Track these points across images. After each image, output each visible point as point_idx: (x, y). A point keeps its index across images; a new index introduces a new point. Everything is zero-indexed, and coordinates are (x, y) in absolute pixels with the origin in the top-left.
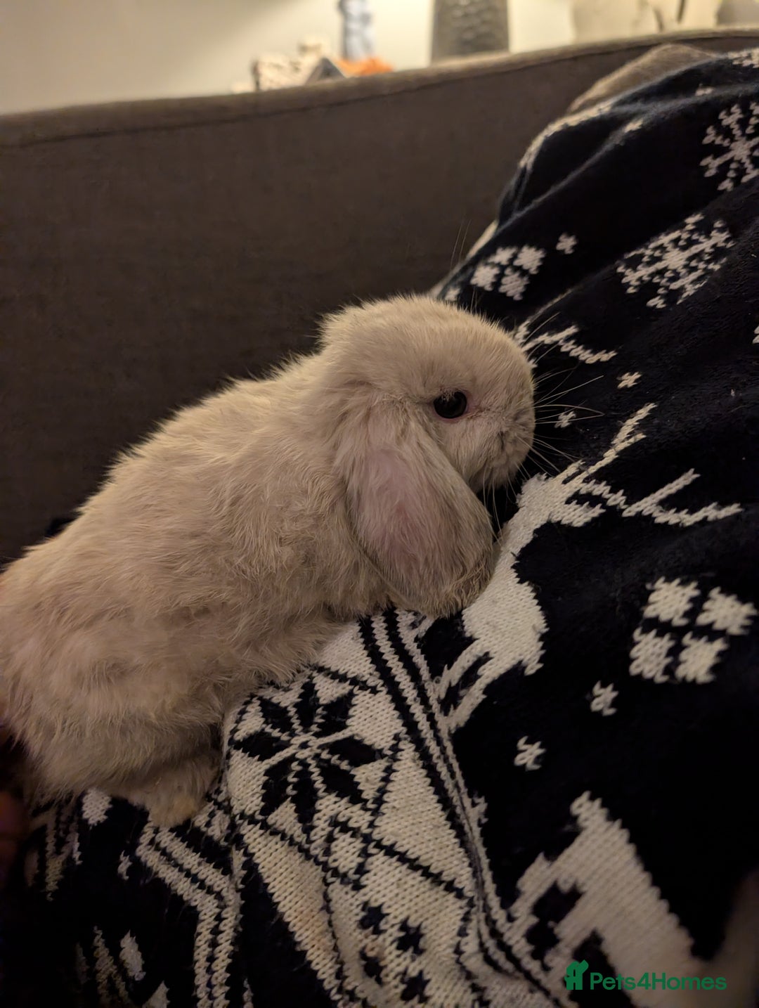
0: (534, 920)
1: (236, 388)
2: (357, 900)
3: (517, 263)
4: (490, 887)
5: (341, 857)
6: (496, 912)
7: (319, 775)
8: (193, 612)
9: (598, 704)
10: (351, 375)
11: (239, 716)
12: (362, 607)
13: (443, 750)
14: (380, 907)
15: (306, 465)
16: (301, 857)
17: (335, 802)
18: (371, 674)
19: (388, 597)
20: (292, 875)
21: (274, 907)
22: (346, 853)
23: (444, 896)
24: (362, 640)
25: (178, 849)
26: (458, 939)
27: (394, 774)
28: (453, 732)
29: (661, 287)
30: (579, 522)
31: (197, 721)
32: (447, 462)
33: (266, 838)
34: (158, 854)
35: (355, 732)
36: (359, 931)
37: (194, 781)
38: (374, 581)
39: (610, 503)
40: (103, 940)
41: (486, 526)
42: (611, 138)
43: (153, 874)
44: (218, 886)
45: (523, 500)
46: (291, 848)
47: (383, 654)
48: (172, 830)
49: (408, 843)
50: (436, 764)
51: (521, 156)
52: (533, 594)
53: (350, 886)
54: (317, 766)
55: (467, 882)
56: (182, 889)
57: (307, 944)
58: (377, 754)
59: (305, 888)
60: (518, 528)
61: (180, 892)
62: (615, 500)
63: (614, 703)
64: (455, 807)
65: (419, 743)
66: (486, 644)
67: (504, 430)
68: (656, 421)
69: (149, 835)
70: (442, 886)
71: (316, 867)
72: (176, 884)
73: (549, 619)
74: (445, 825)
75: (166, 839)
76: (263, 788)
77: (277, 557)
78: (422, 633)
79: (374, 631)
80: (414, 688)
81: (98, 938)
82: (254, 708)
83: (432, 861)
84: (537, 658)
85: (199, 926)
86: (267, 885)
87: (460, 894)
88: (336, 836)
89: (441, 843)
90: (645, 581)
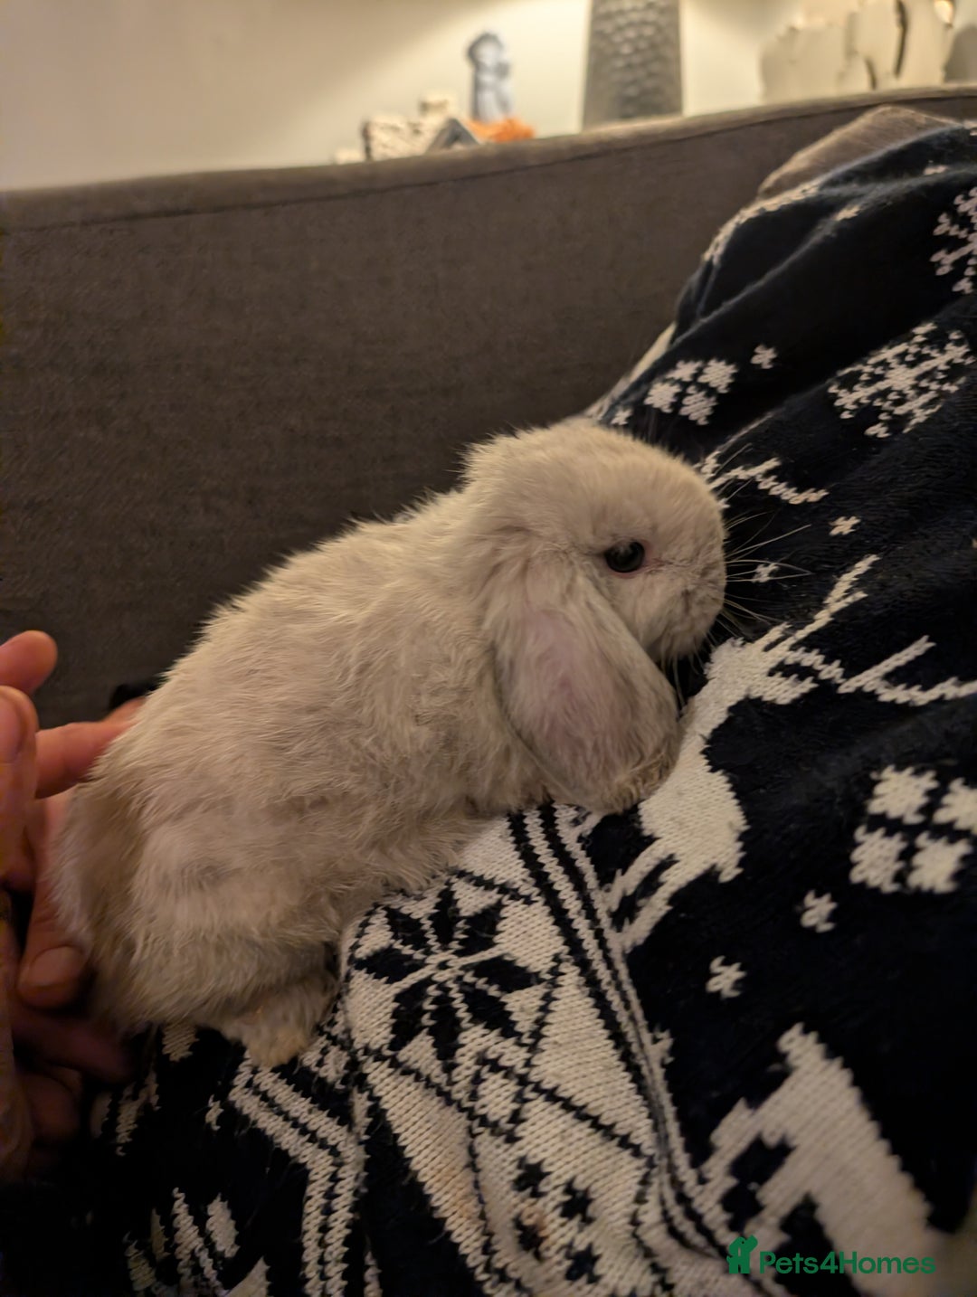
0: (731, 1182)
1: (359, 531)
2: (511, 1155)
3: (702, 379)
4: (676, 1142)
5: (490, 1102)
6: (684, 1173)
7: (463, 1002)
8: (308, 802)
9: (811, 918)
10: (506, 520)
11: (361, 929)
12: (512, 801)
13: (615, 975)
14: (540, 1164)
15: (448, 627)
16: (439, 1102)
17: (484, 1036)
18: (524, 880)
19: (545, 789)
20: (428, 1125)
21: (405, 1164)
22: (497, 1097)
23: (618, 1153)
24: (512, 839)
25: (283, 1092)
26: (635, 1206)
27: (554, 1003)
28: (628, 951)
29: (883, 412)
30: (785, 698)
31: (308, 938)
32: (621, 625)
33: (396, 1078)
34: (257, 1099)
35: (506, 951)
36: (513, 1193)
37: (302, 1009)
38: (529, 771)
39: (824, 676)
40: (185, 1206)
41: (667, 703)
42: (819, 227)
43: (251, 1122)
44: (334, 1139)
45: (714, 670)
46: (426, 1092)
47: (538, 856)
48: (274, 1070)
49: (574, 1087)
50: (606, 991)
51: (706, 248)
52: (729, 786)
53: (503, 1137)
54: (460, 991)
55: (645, 1137)
56: (288, 1143)
57: (446, 1210)
58: (533, 980)
59: (445, 1140)
60: (707, 705)
61: (284, 1147)
62: (829, 672)
63: (832, 917)
64: (630, 1044)
65: (584, 965)
66: (671, 845)
67: (690, 588)
68: (880, 577)
69: (245, 1076)
70: (616, 1141)
71: (459, 1114)
72: (280, 1136)
73: (748, 815)
74: (618, 1066)
75: (267, 1080)
76: (393, 1017)
77: (412, 739)
78: (586, 831)
79: (528, 829)
80: (577, 899)
81: (177, 1203)
82: (380, 919)
83: (603, 1110)
84: (735, 861)
85: (309, 1189)
86: (397, 1136)
87: (637, 1152)
88: (485, 1077)
89: (613, 1087)
90: (871, 769)
